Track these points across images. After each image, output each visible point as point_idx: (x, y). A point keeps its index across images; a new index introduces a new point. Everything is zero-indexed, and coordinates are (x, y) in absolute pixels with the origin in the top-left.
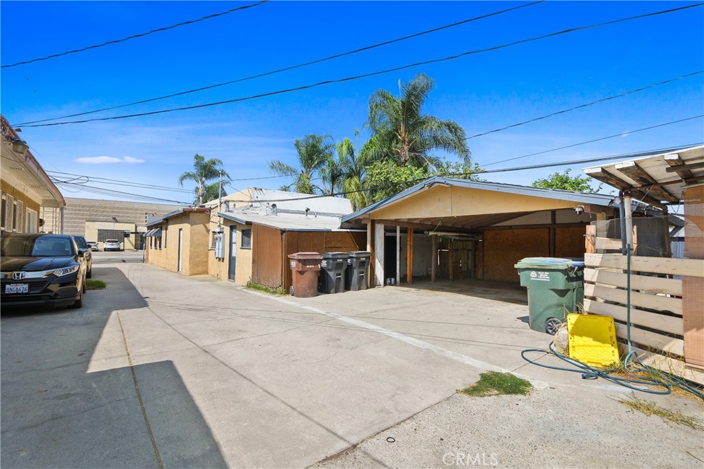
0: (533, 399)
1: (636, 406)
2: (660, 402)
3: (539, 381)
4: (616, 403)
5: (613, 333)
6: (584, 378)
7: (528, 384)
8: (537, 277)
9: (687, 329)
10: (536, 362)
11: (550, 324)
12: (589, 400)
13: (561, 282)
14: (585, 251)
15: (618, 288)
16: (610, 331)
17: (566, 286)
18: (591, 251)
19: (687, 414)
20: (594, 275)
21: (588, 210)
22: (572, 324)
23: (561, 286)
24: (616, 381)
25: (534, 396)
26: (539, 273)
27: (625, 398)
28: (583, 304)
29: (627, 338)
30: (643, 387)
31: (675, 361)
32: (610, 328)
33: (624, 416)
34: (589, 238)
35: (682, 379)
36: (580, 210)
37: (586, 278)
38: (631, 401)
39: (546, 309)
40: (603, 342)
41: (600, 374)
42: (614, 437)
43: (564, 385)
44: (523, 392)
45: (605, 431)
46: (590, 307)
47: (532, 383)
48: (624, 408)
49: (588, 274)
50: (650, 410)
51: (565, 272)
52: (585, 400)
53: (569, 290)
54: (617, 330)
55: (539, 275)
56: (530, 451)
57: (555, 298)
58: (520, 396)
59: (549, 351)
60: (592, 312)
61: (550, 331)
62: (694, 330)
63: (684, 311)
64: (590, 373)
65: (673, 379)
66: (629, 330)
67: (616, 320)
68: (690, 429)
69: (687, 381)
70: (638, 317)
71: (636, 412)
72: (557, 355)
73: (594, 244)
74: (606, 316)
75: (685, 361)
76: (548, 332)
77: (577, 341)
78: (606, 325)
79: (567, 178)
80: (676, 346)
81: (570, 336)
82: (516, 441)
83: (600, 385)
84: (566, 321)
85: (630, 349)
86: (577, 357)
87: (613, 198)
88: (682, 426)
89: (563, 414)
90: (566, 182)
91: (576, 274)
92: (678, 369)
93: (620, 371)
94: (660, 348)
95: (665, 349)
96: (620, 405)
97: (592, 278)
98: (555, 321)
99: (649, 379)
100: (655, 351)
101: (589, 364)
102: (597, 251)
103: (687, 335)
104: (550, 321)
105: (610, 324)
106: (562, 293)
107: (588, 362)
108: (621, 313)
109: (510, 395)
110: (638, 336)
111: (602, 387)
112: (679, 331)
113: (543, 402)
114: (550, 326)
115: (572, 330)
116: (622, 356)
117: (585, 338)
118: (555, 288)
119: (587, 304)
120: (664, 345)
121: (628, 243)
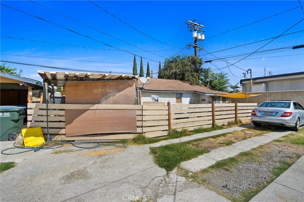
0: (19, 167)
1: (56, 153)
2: (62, 149)
3: (17, 160)
4: (50, 154)
5: (41, 133)
6: (35, 151)
7: (13, 163)
8: (3, 116)
9: (66, 125)
10: (10, 154)
11: (11, 136)
12: (41, 157)
13: (16, 116)
14: (28, 102)
15: (38, 115)
16: (40, 132)
17: (19, 117)
18: (30, 102)
19: (70, 149)
20: (32, 112)
21: (26, 85)
22: (24, 133)
23: (16, 118)
24: (47, 148)
25: (19, 166)
26: (4, 113)
27: (52, 152)
28: (27, 124)
29: (47, 133)
30: (55, 147)
31: (63, 136)
32: (40, 131)
33: (55, 157)
34: (30, 97)
35: (65, 141)
36: (22, 85)
37: (28, 113)
38: (54, 152)
39: (9, 130)
40: (38, 136)
41: (40, 148)
42: (55, 163)
43: (29, 157)
44: (13, 166)
45: (51, 163)
46: (31, 125)
47: (15, 162)
48: (53, 155)
49: (29, 112)
50: (60, 152)
51: (18, 112)
52: (40, 158)
53: (20, 119)
54: (43, 131)
55: (4, 114)
56: (30, 182)
57: (13, 124)
58: (12, 169)
59: (15, 147)
60: (31, 126)
61: (11, 139)
62: (69, 125)
63: (65, 120)
64: (36, 149)
65: (63, 142)
66: (48, 130)
67: (42, 128)
68: (72, 152)
69: (66, 141)
70: (51, 125)
71: (57, 154)
72: (19, 148)
73: (31, 99)
74: (38, 127)
75: (66, 135)
76: (9, 140)
77: (27, 139)
78: (39, 130)
79: (4, 67)
80: (63, 131)
81: (24, 138)
82: (22, 183)
83: (42, 152)
84: (21, 132)
85: (49, 136)
86: (28, 146)
87: (38, 82)
88: (70, 152)
89: (35, 166)
90: (4, 69)
91: (22, 112)
92: (64, 138)
93: (46, 145)
94: (58, 133)
95: (60, 133)
96: (52, 155)
97: (31, 113)
98: (13, 134)
99: (56, 144)
100: (56, 135)
101: (34, 147)
102: (33, 102)
103: (67, 127)
104: (11, 135)
105: (40, 130)
106: (16, 121)
107: (33, 146)
108: (44, 125)
109: (7, 170)
110: (51, 131)
111: (43, 152)
112: (64, 126)
113: (24, 166)
114: (11, 137)
115: (24, 135)
116: (46, 140)
117: (31, 137)
118: (13, 119)
119: (29, 124)
120: (60, 131)
121: (46, 99)
